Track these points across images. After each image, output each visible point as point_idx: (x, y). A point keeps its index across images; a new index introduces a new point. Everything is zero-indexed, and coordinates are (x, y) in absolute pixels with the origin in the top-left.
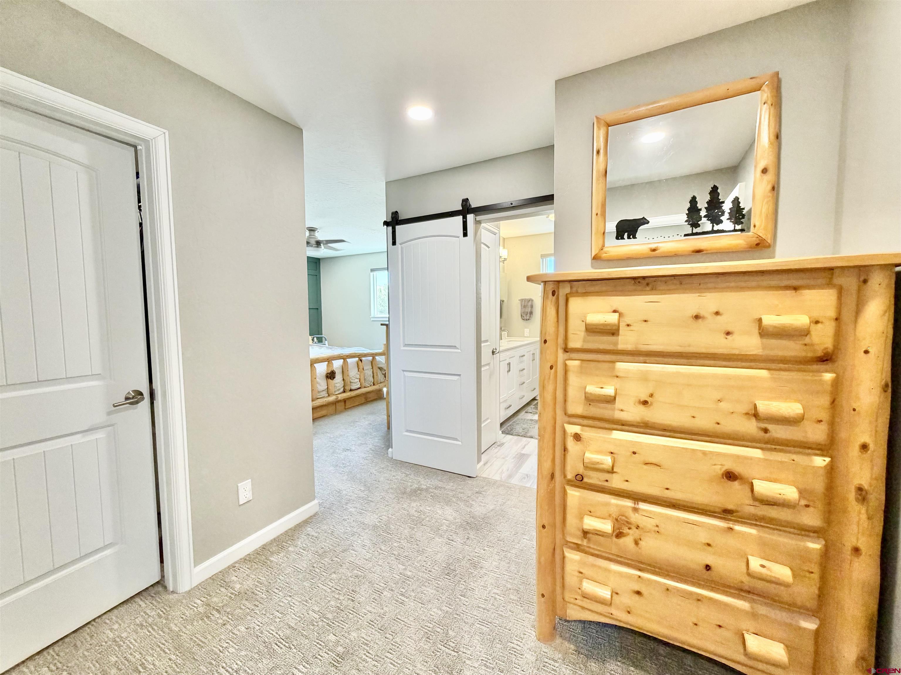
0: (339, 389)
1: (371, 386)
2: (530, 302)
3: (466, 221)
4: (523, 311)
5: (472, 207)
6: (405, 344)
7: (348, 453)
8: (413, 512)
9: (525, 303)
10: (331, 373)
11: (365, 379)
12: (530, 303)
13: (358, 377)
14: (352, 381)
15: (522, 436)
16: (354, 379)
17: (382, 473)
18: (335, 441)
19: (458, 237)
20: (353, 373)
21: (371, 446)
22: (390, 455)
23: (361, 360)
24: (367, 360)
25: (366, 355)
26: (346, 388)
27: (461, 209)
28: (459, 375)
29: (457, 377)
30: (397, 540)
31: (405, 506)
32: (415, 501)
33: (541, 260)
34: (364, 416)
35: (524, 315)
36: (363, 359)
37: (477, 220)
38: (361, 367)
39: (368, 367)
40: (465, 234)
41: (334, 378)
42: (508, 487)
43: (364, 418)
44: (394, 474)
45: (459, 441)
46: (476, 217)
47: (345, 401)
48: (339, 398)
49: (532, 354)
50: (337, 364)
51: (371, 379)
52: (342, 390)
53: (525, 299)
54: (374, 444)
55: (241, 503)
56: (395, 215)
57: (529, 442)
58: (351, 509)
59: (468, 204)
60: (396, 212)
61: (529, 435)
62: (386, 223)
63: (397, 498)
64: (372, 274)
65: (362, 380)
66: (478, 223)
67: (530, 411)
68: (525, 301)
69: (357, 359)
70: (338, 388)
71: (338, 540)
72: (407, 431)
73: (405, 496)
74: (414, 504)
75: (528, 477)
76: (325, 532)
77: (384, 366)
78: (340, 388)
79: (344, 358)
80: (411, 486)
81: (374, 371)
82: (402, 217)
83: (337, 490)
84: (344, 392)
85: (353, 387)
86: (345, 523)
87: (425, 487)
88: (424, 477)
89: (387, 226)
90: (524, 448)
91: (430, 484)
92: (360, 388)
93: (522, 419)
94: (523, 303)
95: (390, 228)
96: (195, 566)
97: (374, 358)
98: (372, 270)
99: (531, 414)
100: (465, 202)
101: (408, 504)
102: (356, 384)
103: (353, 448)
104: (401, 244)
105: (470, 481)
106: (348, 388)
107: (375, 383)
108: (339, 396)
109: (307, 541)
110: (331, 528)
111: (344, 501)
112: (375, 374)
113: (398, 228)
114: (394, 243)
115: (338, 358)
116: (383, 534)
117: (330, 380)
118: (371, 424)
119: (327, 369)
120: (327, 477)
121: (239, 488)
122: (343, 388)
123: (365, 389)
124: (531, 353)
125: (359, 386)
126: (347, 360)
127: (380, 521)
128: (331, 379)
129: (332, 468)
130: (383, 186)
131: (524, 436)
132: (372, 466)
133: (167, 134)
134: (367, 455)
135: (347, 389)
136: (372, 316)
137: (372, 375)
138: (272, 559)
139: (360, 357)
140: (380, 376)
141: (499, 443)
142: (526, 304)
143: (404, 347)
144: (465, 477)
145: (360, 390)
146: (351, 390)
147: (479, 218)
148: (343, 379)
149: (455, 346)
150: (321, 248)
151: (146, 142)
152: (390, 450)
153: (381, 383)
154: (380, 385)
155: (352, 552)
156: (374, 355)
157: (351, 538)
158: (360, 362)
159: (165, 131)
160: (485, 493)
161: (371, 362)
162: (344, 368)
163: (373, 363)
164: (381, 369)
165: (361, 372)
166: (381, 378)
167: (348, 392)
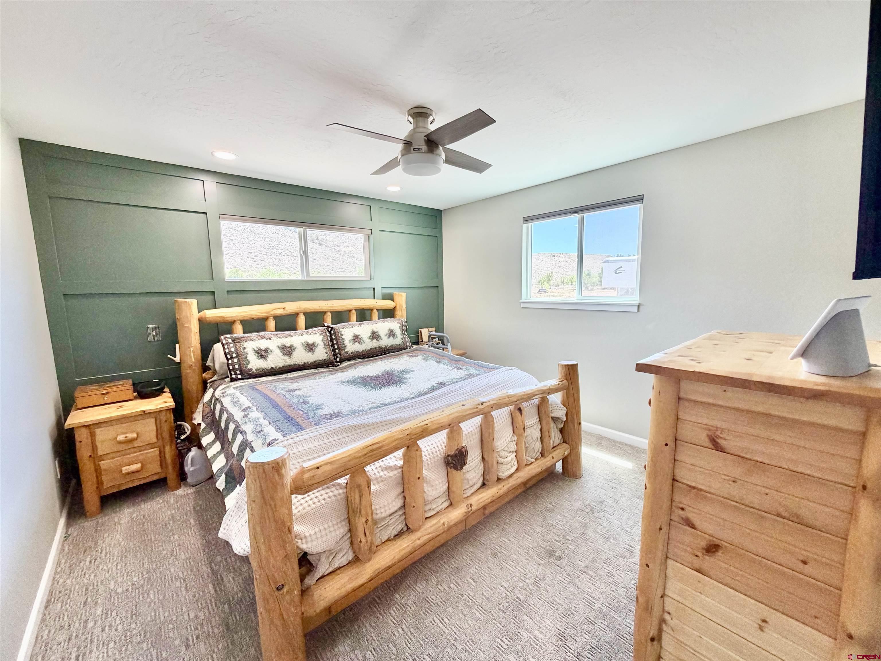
0: (474, 485)
1: (537, 461)
10: (455, 455)
11: (526, 449)
13: (513, 447)
14: (501, 460)
16: (506, 454)
20: (503, 440)
23: (520, 410)
24: (531, 406)
25: (527, 397)
26: (487, 477)
36: (523, 405)
38: (519, 425)
39: (532, 421)
41: (463, 462)
47: (485, 508)
48: (475, 506)
50: (470, 429)
51: (538, 446)
52: (479, 485)
64: (525, 226)
65: (521, 453)
69: (511, 408)
70: (471, 483)
77: (561, 412)
78: (475, 480)
79: (485, 411)
81: (544, 428)
84: (484, 488)
85: (504, 474)
92: (516, 472)
97: (543, 401)
98: (526, 220)
102: (508, 466)
106: (492, 478)
107: (544, 452)
108: (474, 499)
112: (546, 434)
115: (472, 415)
117: (454, 471)
119: (449, 445)
122: (482, 478)
123: (527, 470)
125: (514, 468)
126: (492, 413)
128: (456, 468)
135: (491, 481)
136: (523, 298)
137: (539, 436)
139: (517, 403)
145: (516, 476)
146: (498, 481)
148: (483, 459)
150: (439, 155)
156: (543, 395)
158: (518, 414)
161: (539, 407)
162: (486, 435)
163: (543, 410)
164: (555, 419)
165: (519, 436)
166: (555, 437)
167: (493, 486)
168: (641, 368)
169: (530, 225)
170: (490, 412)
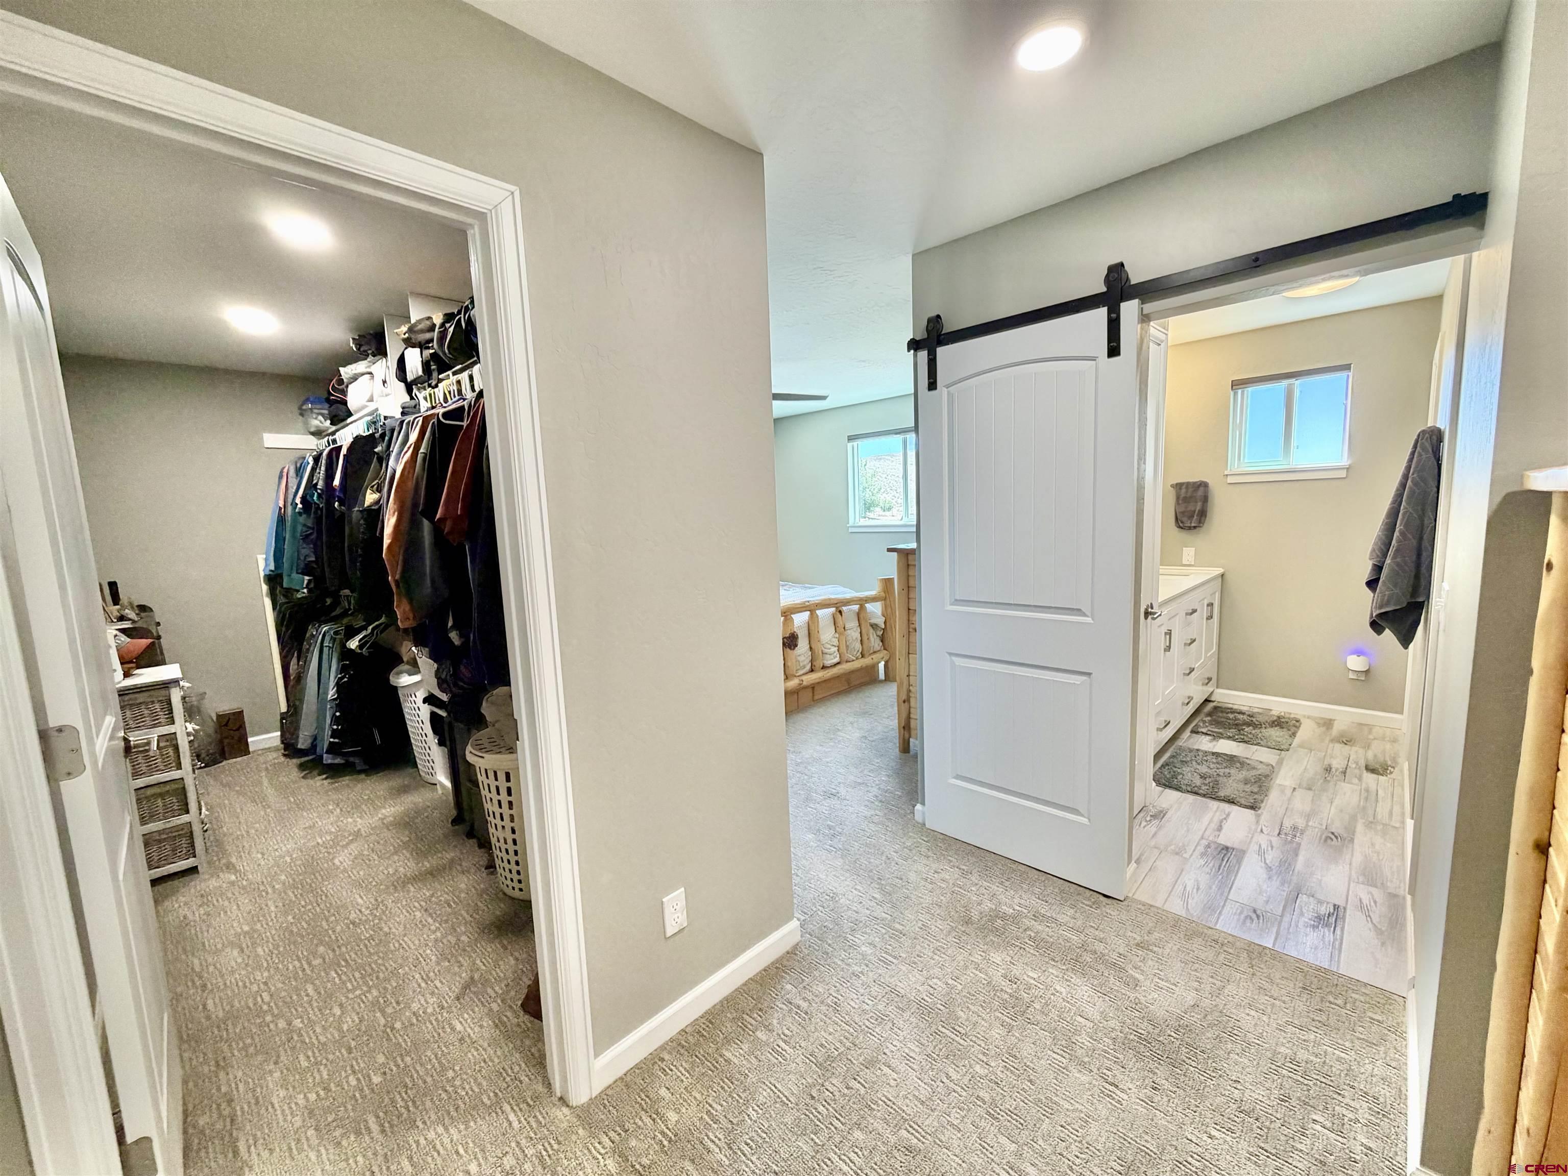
0: (804, 667)
1: (857, 659)
2: (1202, 489)
3: (1118, 319)
4: (1182, 509)
5: (1133, 282)
6: (956, 600)
7: (834, 802)
8: (997, 977)
9: (1187, 492)
10: (789, 637)
11: (847, 647)
12: (1200, 492)
13: (836, 642)
14: (826, 651)
15: (1204, 796)
16: (829, 646)
17: (910, 861)
18: (806, 771)
19: (1093, 359)
20: (827, 635)
21: (875, 791)
22: (918, 817)
23: (840, 612)
24: (850, 610)
25: (847, 602)
26: (815, 664)
27: (1104, 289)
28: (1089, 674)
29: (1084, 678)
30: (981, 1056)
31: (977, 958)
32: (997, 948)
33: (1232, 393)
34: (851, 719)
35: (1185, 519)
36: (844, 608)
37: (1145, 312)
38: (840, 623)
39: (852, 624)
40: (1114, 351)
41: (796, 646)
42: (1216, 941)
43: (852, 723)
44: (935, 866)
45: (1082, 815)
46: (1143, 306)
47: (813, 687)
48: (805, 683)
49: (1208, 605)
50: (800, 619)
51: (858, 646)
52: (808, 667)
53: (1188, 483)
54: (882, 787)
55: (669, 934)
56: (935, 322)
57: (1228, 815)
58: (863, 948)
59: (1124, 276)
60: (938, 317)
61: (1222, 794)
62: (914, 345)
63: (954, 934)
64: (850, 445)
65: (843, 648)
66: (1145, 318)
67: (1204, 730)
68: (1187, 488)
69: (833, 610)
70: (802, 665)
71: (852, 1030)
72: (958, 777)
73: (970, 929)
74: (997, 957)
75: (1258, 917)
76: (822, 1002)
77: (880, 621)
78: (805, 663)
79: (811, 608)
80: (979, 904)
81: (863, 631)
82: (950, 326)
83: (828, 892)
84: (812, 671)
85: (828, 663)
86: (857, 983)
87: (1011, 911)
88: (1002, 883)
89: (915, 350)
90: (1220, 828)
91: (1020, 905)
92: (838, 663)
93: (1191, 751)
94: (1183, 490)
95: (923, 355)
96: (596, 1055)
97: (862, 607)
98: (851, 438)
99: (1208, 738)
100: (1116, 273)
101: (983, 954)
102: (832, 657)
103: (843, 791)
104: (948, 386)
105: (1111, 909)
106: (818, 664)
107: (865, 652)
108: (804, 678)
109: (790, 1020)
110: (831, 991)
111: (847, 926)
112: (865, 638)
113: (941, 351)
114: (932, 386)
115: (801, 609)
116: (943, 1030)
117: (788, 649)
118: (865, 737)
119: (784, 630)
120: (804, 858)
121: (665, 906)
122: (810, 665)
123: (849, 664)
124: (1206, 602)
125: (837, 660)
126: (818, 612)
127: (932, 991)
128: (790, 648)
129: (811, 836)
130: (906, 263)
131: (1213, 796)
132: (886, 840)
133: (517, 194)
134: (873, 812)
135: (817, 666)
137: (859, 638)
138: (728, 1055)
139: (839, 606)
140: (872, 639)
141: (1153, 811)
142: (1189, 494)
143: (951, 604)
144: (1098, 895)
145: (839, 667)
146: (824, 667)
147: (1149, 307)
148: (811, 648)
149: (1079, 610)
151: (481, 217)
152: (919, 807)
153: (875, 652)
154: (874, 656)
155: (886, 1070)
156: (862, 602)
157: (877, 1030)
158: (838, 614)
159: (512, 188)
160: (1160, 951)
161: (858, 614)
162: (812, 628)
163: (861, 616)
164: (874, 626)
165: (840, 634)
166: (876, 643)
167: (818, 671)
168: (889, 550)
169: (855, 444)
170: (815, 610)
